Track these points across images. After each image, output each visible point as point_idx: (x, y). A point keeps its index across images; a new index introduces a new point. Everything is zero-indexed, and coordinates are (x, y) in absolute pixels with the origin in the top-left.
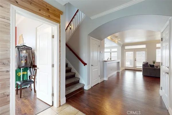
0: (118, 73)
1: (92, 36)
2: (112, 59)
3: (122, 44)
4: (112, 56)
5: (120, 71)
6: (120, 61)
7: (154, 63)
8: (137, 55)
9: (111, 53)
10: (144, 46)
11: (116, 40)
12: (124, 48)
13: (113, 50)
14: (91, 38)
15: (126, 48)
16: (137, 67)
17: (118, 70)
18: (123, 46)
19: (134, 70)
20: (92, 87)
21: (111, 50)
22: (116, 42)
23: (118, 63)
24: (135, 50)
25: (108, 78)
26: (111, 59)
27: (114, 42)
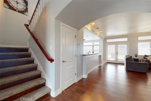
0: (100, 67)
1: (62, 22)
2: (95, 53)
3: (104, 37)
4: (94, 49)
5: (102, 65)
6: (101, 54)
7: (136, 56)
8: (119, 49)
9: (93, 46)
10: (126, 39)
11: (98, 33)
12: (106, 41)
13: (95, 43)
14: (62, 23)
15: (108, 41)
16: (119, 60)
17: (100, 64)
18: (105, 39)
19: (116, 64)
20: (63, 91)
21: (93, 44)
22: (98, 35)
23: (100, 56)
24: (116, 43)
25: (87, 74)
26: (93, 52)
27: (96, 34)
